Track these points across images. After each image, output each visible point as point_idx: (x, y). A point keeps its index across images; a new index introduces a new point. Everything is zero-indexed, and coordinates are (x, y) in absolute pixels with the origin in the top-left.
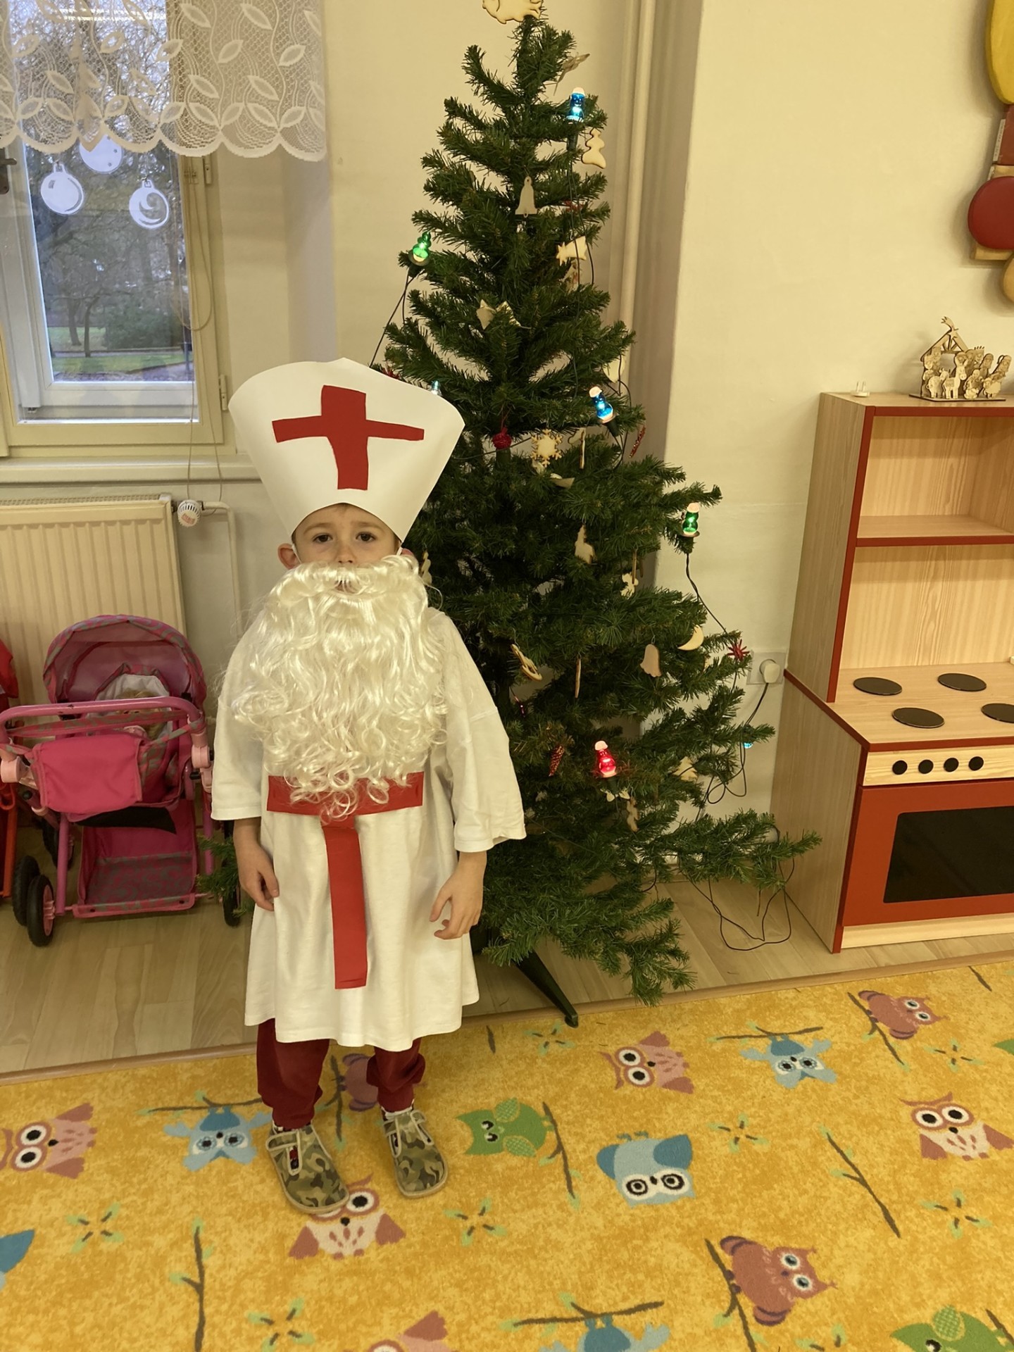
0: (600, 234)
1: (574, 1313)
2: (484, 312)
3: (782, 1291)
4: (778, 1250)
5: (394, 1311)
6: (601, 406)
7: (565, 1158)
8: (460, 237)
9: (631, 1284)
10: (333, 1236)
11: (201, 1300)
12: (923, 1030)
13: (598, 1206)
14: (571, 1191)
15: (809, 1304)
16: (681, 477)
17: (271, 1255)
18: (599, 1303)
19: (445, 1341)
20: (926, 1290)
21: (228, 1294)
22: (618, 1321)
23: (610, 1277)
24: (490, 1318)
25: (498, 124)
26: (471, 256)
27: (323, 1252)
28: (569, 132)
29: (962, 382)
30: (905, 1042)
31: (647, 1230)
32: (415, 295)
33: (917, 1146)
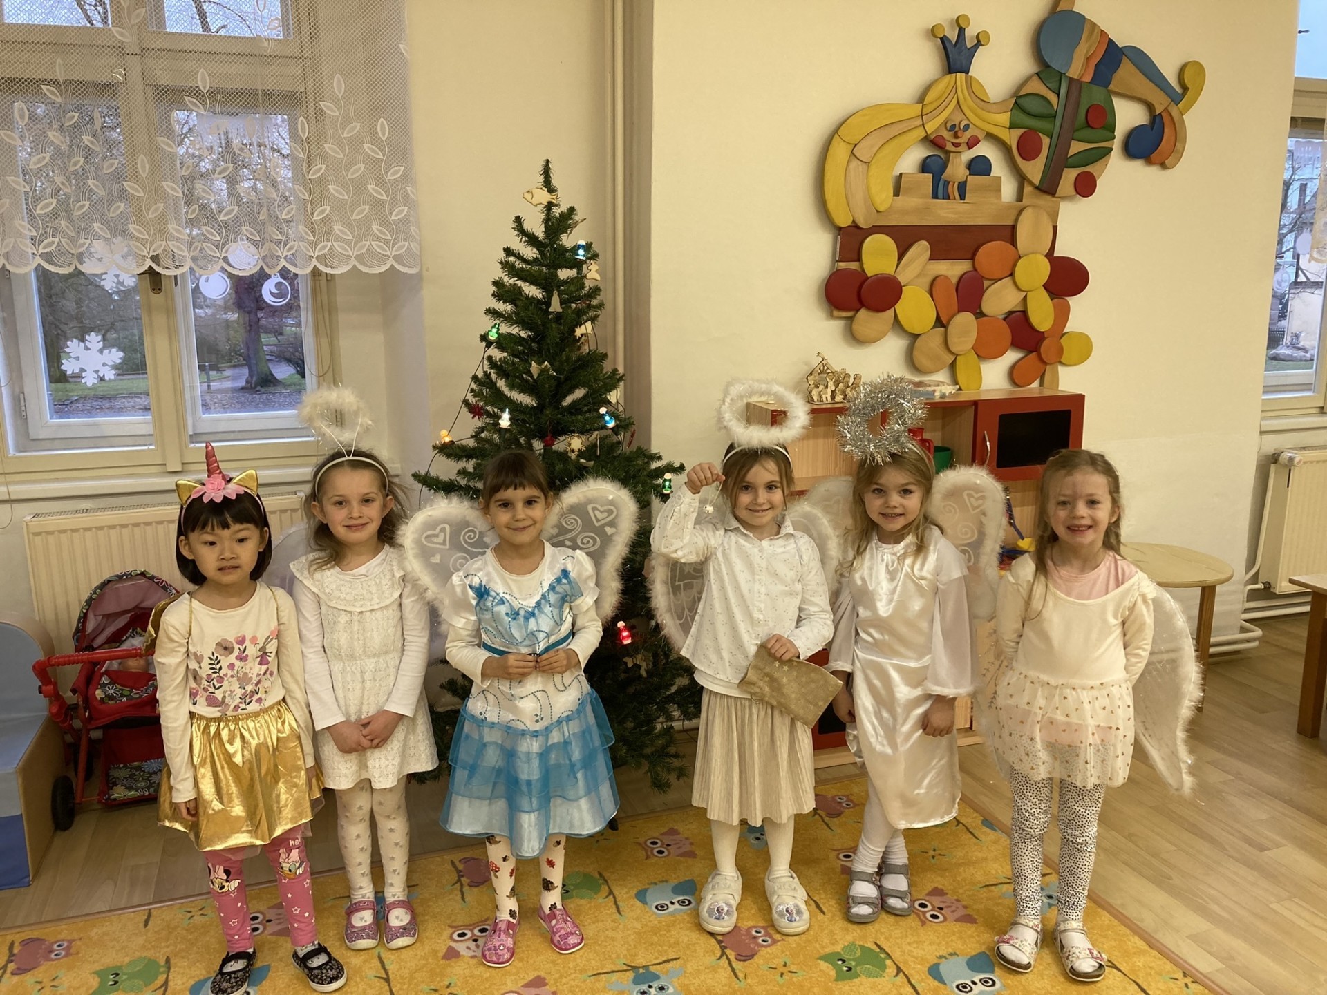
0: (599, 319)
1: (625, 968)
2: (535, 368)
3: (752, 946)
4: (751, 928)
5: (513, 978)
6: (607, 418)
7: (614, 897)
8: (516, 322)
9: (658, 951)
10: (468, 948)
11: (389, 985)
12: (847, 812)
13: (637, 919)
14: (619, 913)
15: (768, 950)
16: (660, 458)
17: (430, 960)
18: (641, 961)
19: (547, 987)
20: (838, 937)
21: (406, 981)
22: (652, 969)
23: (647, 949)
24: (573, 976)
25: (536, 260)
26: (523, 334)
27: (464, 956)
28: (578, 265)
29: (833, 392)
30: (835, 820)
31: (668, 926)
32: (490, 358)
33: (839, 869)
